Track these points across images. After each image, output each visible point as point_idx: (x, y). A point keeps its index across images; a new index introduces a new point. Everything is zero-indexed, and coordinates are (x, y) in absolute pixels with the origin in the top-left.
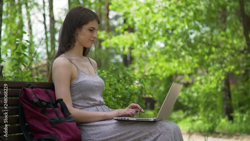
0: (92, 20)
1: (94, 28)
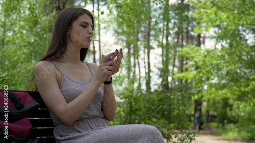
1: (87, 24)
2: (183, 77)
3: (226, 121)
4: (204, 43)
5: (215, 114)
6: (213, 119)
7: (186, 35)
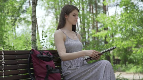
0: (74, 10)
1: (76, 14)
2: (99, 35)
3: (127, 62)
4: (108, 11)
5: (119, 58)
6: (118, 62)
7: (95, 6)
